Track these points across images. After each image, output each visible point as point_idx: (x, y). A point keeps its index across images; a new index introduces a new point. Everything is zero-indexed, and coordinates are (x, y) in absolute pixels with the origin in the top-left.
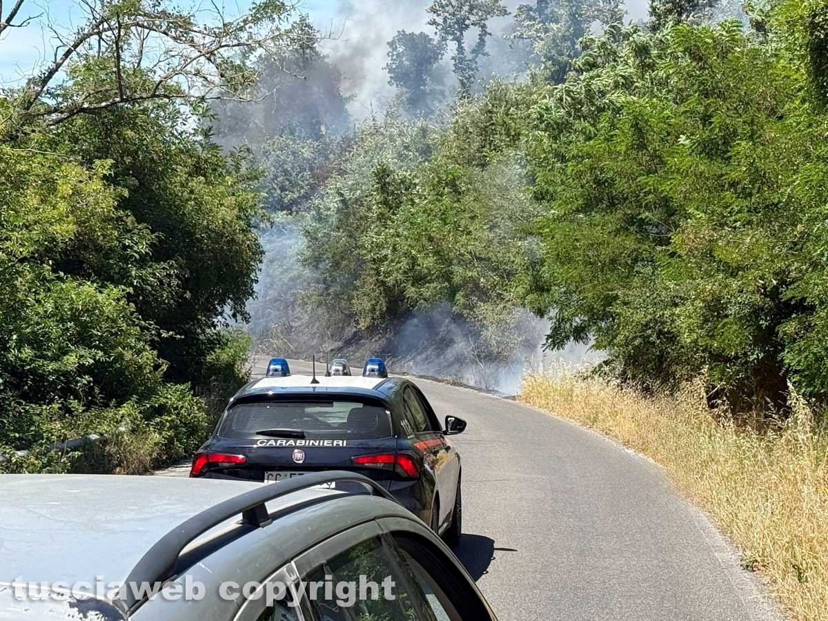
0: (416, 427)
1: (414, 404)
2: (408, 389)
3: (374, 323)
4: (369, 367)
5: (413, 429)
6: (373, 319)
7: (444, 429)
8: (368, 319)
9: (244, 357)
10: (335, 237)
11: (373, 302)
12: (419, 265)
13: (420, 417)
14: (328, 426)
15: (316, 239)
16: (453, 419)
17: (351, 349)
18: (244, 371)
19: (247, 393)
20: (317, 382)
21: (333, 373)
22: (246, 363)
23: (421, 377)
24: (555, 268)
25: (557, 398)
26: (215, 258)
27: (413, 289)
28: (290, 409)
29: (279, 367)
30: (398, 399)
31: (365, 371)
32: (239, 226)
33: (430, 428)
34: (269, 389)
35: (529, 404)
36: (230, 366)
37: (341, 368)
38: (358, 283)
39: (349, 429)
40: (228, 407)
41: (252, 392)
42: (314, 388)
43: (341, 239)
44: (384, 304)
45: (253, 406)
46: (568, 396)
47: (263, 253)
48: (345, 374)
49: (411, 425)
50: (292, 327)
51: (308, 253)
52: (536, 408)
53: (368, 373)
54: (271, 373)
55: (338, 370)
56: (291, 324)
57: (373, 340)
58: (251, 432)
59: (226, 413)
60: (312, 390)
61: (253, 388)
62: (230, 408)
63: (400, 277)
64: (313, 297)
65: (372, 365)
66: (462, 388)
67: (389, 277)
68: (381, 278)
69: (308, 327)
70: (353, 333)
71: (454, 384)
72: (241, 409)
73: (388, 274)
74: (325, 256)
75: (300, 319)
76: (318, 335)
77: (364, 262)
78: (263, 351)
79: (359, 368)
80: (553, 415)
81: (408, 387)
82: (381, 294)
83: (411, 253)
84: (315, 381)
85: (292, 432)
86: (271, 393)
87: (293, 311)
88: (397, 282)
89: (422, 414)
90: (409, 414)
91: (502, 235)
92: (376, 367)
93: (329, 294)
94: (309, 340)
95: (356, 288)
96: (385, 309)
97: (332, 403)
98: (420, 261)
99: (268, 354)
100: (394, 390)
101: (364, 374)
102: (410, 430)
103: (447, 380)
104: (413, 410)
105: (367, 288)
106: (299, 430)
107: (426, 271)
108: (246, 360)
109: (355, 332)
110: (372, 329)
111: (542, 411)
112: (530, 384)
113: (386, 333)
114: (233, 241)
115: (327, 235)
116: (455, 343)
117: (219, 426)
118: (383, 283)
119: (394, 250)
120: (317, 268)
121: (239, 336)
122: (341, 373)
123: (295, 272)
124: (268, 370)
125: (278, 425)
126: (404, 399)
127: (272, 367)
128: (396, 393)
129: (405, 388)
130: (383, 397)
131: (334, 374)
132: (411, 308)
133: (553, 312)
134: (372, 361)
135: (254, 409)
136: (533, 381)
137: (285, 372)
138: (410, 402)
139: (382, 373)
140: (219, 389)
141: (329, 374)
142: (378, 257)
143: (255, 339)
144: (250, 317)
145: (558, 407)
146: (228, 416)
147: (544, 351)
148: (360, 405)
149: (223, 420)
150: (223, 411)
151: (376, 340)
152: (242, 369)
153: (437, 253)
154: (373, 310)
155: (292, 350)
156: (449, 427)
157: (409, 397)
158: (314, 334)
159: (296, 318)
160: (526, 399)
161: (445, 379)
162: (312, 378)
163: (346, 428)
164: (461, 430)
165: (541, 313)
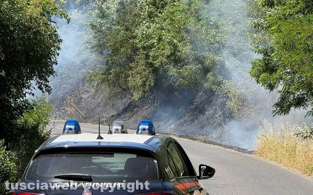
0: (177, 173)
1: (176, 156)
2: (171, 144)
3: (144, 95)
4: (141, 127)
5: (175, 174)
6: (144, 92)
7: (198, 175)
8: (140, 93)
9: (46, 121)
10: (116, 30)
11: (144, 79)
12: (179, 52)
13: (180, 165)
14: (110, 172)
15: (101, 31)
16: (205, 167)
17: (127, 115)
18: (45, 131)
19: (48, 146)
20: (102, 138)
21: (114, 131)
22: (47, 126)
23: (180, 136)
24: (283, 54)
25: (284, 152)
26: (24, 44)
27: (174, 70)
28: (80, 159)
29: (73, 127)
30: (164, 151)
31: (138, 130)
32: (43, 21)
33: (187, 173)
34: (64, 143)
35: (262, 158)
36: (35, 128)
37: (120, 128)
38: (132, 65)
39: (126, 174)
40: (33, 157)
41: (51, 146)
42: (100, 143)
43: (120, 32)
44: (152, 81)
45: (52, 156)
46: (292, 151)
47: (60, 41)
48: (123, 132)
49: (173, 172)
50: (82, 98)
51: (95, 42)
52: (268, 161)
53: (140, 131)
54: (66, 131)
55: (117, 130)
56: (81, 96)
57: (144, 108)
58: (50, 176)
59: (32, 162)
60: (97, 144)
61: (52, 143)
62: (35, 158)
63: (165, 60)
64: (98, 76)
65: (144, 125)
66: (211, 145)
67: (156, 60)
68: (150, 60)
69: (94, 98)
70: (128, 103)
71: (205, 142)
72: (43, 159)
73: (155, 58)
74: (108, 44)
75: (88, 92)
76: (102, 104)
77: (138, 49)
78: (60, 116)
79: (133, 129)
80: (281, 166)
81: (171, 142)
82: (150, 73)
83: (173, 42)
84: (100, 137)
85: (82, 176)
86: (66, 146)
87: (83, 86)
88: (162, 64)
89: (181, 163)
90: (171, 163)
91: (242, 29)
92: (147, 127)
93: (110, 74)
94: (95, 108)
95: (131, 68)
96: (152, 84)
97: (113, 154)
98: (180, 49)
99: (64, 119)
100: (160, 144)
101: (137, 133)
102: (172, 175)
103: (200, 139)
104: (175, 160)
105: (140, 68)
106: (87, 175)
107: (184, 56)
108: (47, 123)
109: (130, 102)
110: (143, 99)
111: (273, 163)
112: (263, 142)
113: (154, 103)
114: (37, 33)
115: (109, 29)
116: (206, 110)
117: (27, 171)
118: (151, 65)
120: (101, 53)
121: (42, 105)
122: (120, 131)
123: (85, 56)
124: (64, 129)
125: (72, 171)
126: (168, 151)
127: (67, 126)
128: (162, 147)
129: (169, 144)
130: (151, 149)
131: (115, 133)
132: (173, 84)
133: (280, 87)
134: (143, 123)
135: (54, 159)
136: (265, 140)
137: (77, 130)
138: (172, 154)
139: (151, 132)
140: (26, 145)
141: (110, 132)
142: (147, 45)
143: (54, 107)
144: (51, 89)
145: (285, 160)
146: (33, 164)
147: (274, 116)
148: (134, 156)
149: (30, 167)
150: (29, 161)
151: (146, 108)
152: (45, 130)
154: (144, 84)
155: (82, 116)
156: (202, 173)
157: (172, 151)
158: (99, 103)
159: (86, 91)
160: (260, 154)
161: (199, 138)
162: (97, 135)
163: (123, 174)
164: (211, 175)
165: (271, 87)
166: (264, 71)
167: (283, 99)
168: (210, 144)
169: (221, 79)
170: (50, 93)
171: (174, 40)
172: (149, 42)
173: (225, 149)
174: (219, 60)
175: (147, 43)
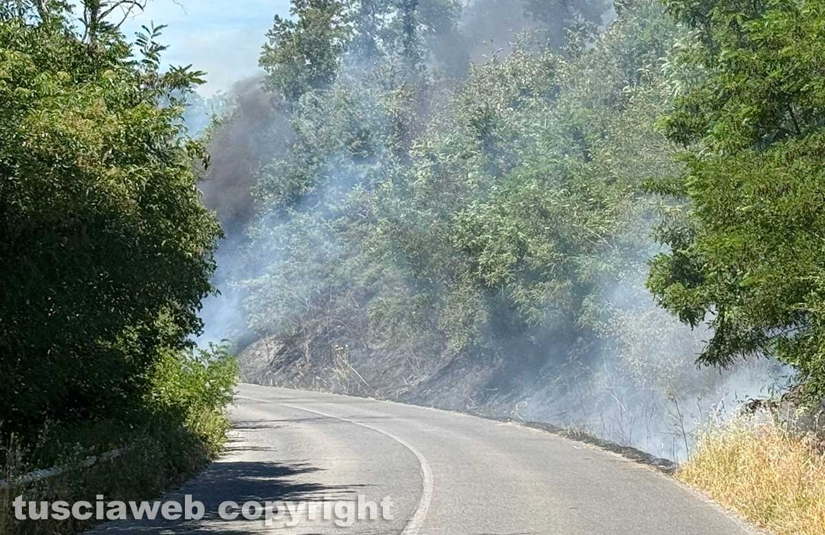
8: (464, 338)
9: (227, 394)
10: (424, 218)
11: (470, 312)
12: (530, 255)
15: (397, 221)
17: (445, 381)
27: (521, 291)
38: (450, 283)
44: (484, 314)
57: (473, 369)
67: (490, 273)
68: (479, 274)
73: (487, 268)
82: (481, 299)
83: (517, 236)
88: (502, 280)
96: (485, 321)
98: (531, 249)
103: (562, 430)
105: (462, 291)
107: (539, 263)
110: (470, 352)
115: (412, 216)
119: (496, 233)
142: (473, 244)
151: (477, 369)
153: (553, 235)
154: (470, 323)
158: (400, 359)
165: (690, 316)
166: (673, 281)
167: (718, 341)
168: (578, 440)
169: (611, 308)
170: (200, 333)
171: (519, 233)
172: (478, 238)
173: (605, 451)
174: (606, 269)
175: (473, 241)
